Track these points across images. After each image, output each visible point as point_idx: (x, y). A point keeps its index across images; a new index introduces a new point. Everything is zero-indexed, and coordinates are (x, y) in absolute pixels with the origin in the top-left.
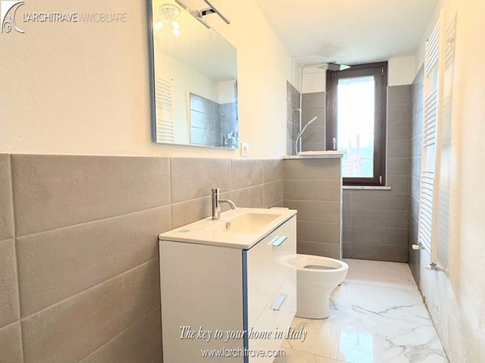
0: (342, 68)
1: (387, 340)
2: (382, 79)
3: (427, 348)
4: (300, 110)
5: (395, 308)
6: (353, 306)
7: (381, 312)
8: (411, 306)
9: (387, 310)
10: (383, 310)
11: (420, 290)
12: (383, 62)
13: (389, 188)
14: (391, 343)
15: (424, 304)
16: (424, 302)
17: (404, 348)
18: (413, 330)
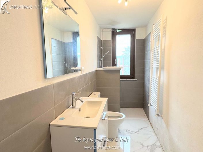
0: (118, 31)
1: (141, 144)
2: (134, 36)
3: (155, 145)
4: (102, 48)
5: (141, 129)
6: (126, 130)
7: (137, 132)
8: (147, 127)
9: (139, 130)
10: (138, 130)
11: (149, 120)
12: (134, 29)
13: (136, 80)
14: (143, 145)
15: (151, 126)
16: (151, 125)
17: (148, 147)
18: (149, 138)
